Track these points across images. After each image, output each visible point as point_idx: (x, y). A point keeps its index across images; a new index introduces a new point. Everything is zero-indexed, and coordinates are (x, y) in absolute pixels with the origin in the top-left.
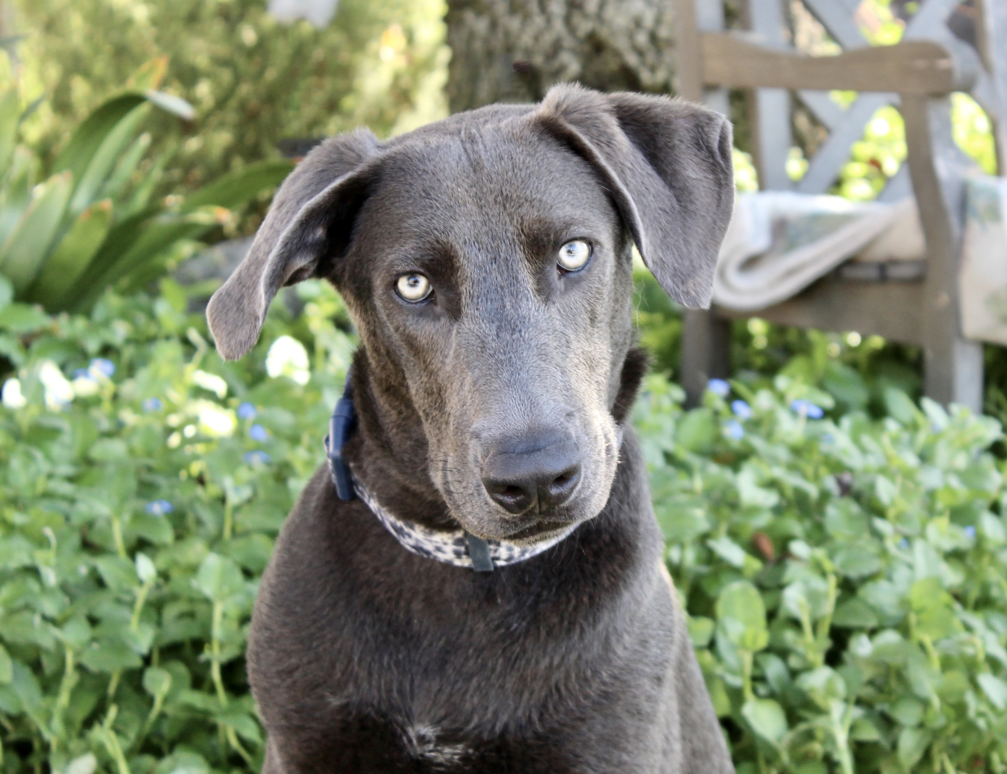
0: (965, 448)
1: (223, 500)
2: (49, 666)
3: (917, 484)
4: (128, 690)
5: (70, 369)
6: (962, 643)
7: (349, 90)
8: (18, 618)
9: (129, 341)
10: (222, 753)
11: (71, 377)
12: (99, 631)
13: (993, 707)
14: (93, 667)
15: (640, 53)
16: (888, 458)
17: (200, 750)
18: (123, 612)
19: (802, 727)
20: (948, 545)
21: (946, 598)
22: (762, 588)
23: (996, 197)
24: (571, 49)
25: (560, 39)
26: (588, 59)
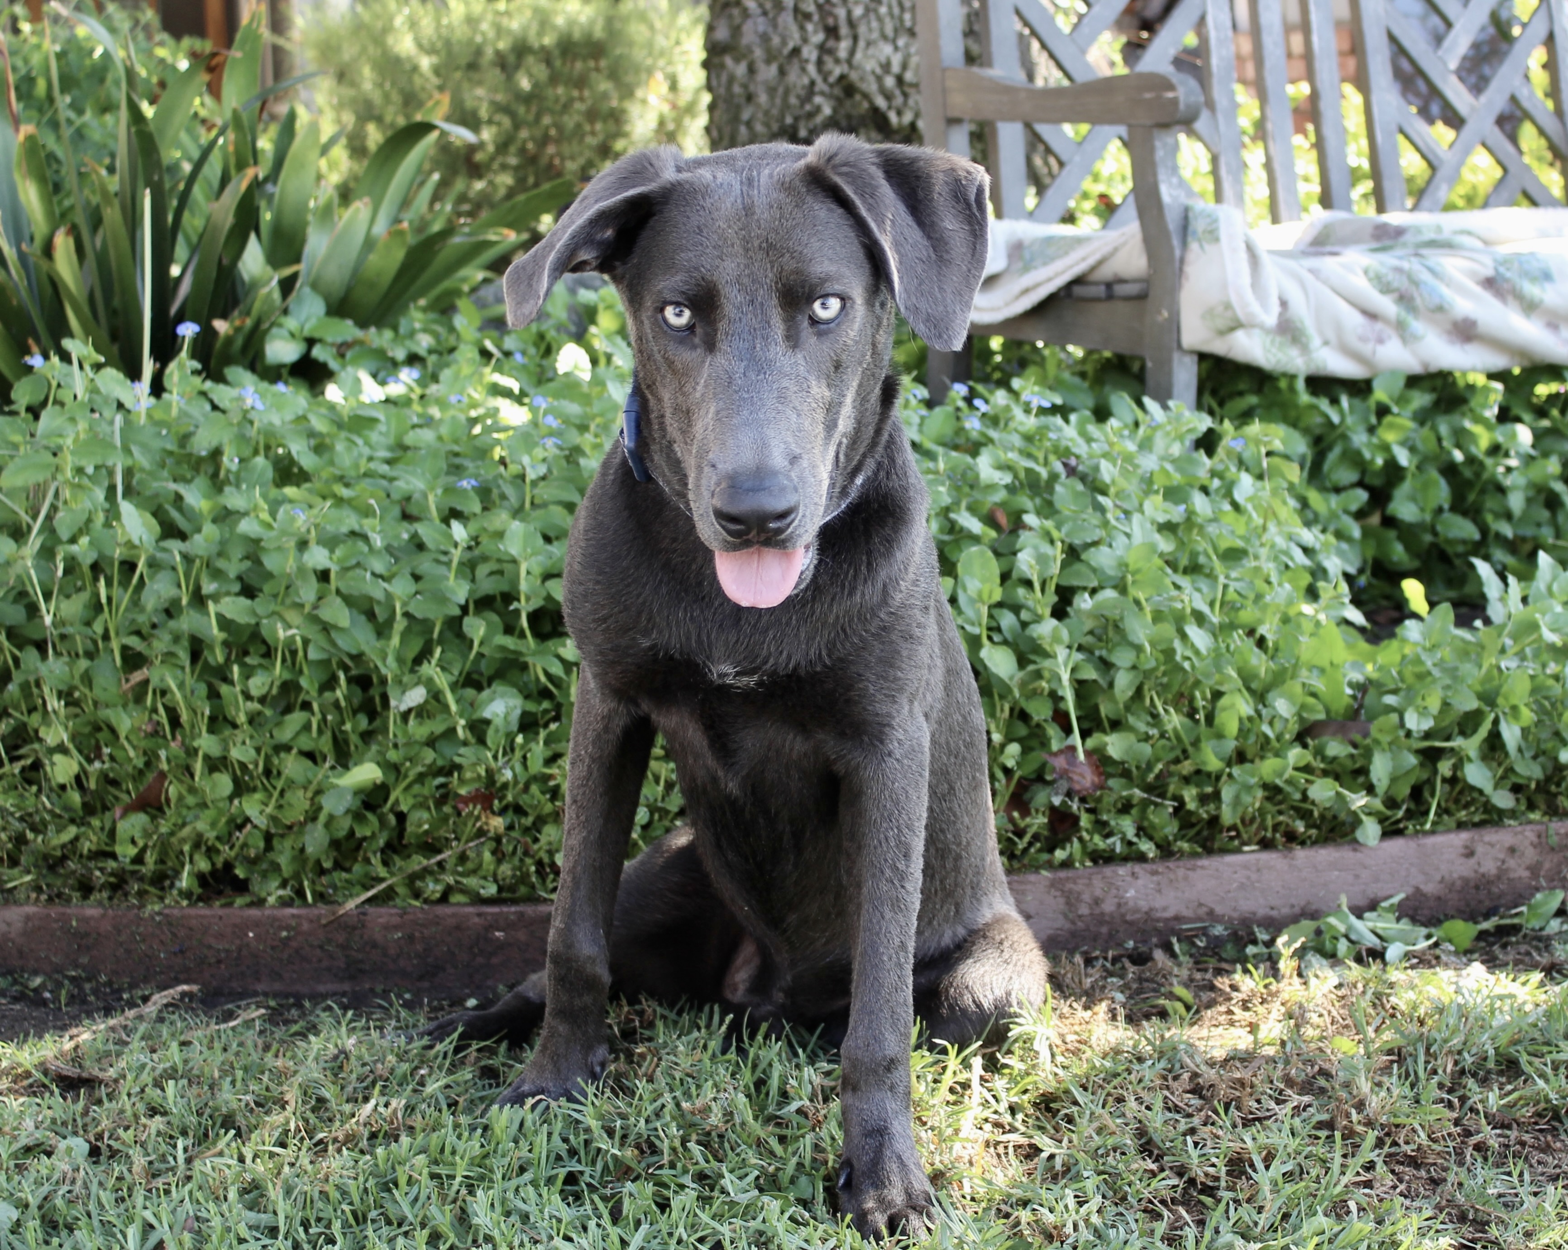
0: (1180, 438)
1: (522, 477)
2: (381, 614)
3: (1136, 466)
4: (449, 635)
5: (381, 375)
6: (1172, 599)
7: (620, 134)
8: (350, 574)
9: (431, 351)
10: (533, 687)
11: (383, 383)
12: (421, 586)
13: (1197, 652)
14: (418, 615)
15: (888, 97)
16: (1111, 444)
17: (514, 685)
18: (442, 570)
19: (1031, 668)
20: (1162, 519)
21: (1159, 562)
22: (997, 554)
23: (1214, 221)
24: (822, 93)
25: (813, 83)
26: (839, 103)
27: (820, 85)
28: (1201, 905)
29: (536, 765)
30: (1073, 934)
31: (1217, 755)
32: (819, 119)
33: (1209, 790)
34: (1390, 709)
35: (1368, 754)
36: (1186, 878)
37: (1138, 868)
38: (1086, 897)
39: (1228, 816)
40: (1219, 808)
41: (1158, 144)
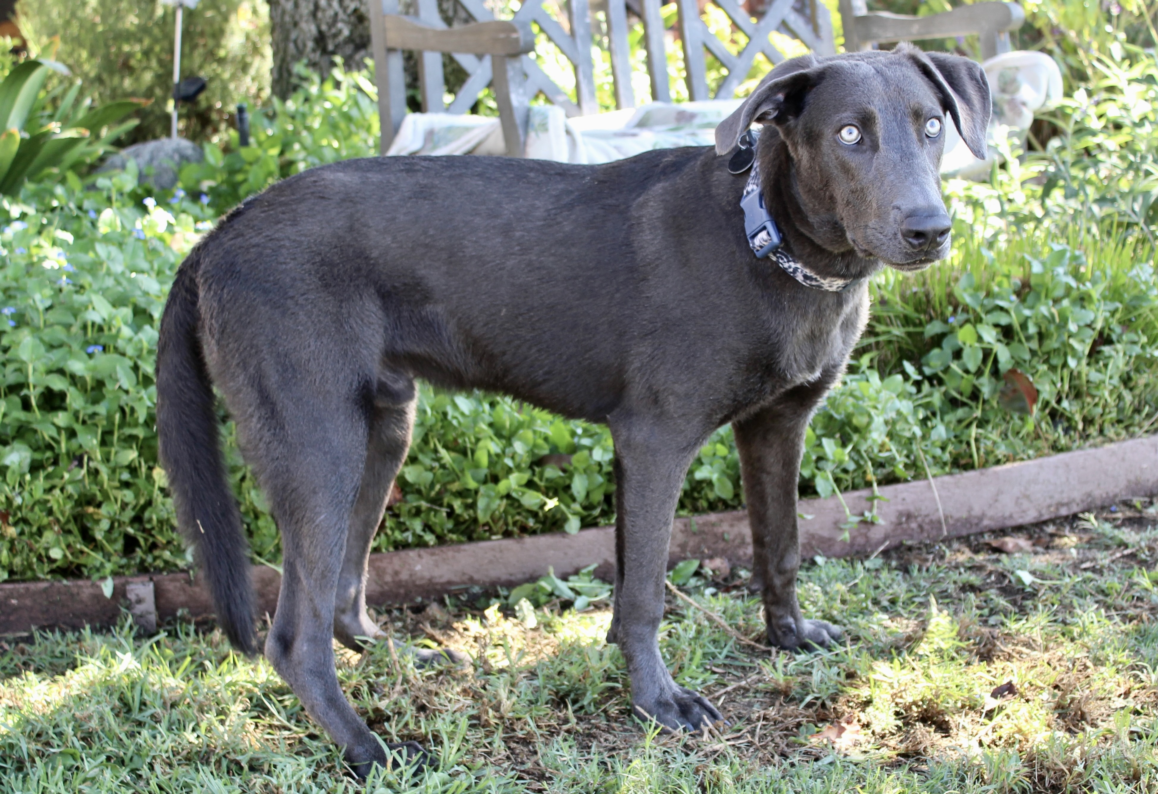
23: (545, 117)
24: (343, 21)
25: (336, 14)
26: (354, 28)
27: (341, 15)
28: (464, 574)
29: (39, 494)
30: (382, 594)
31: (474, 478)
32: (341, 38)
33: (470, 501)
34: (585, 447)
35: (571, 477)
36: (454, 557)
37: (423, 552)
38: (390, 570)
39: (482, 517)
40: (475, 512)
41: (509, 67)
